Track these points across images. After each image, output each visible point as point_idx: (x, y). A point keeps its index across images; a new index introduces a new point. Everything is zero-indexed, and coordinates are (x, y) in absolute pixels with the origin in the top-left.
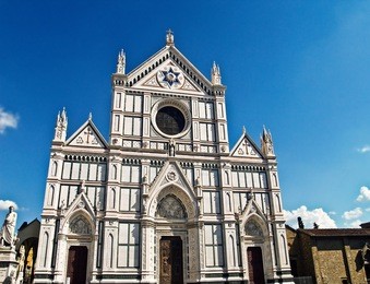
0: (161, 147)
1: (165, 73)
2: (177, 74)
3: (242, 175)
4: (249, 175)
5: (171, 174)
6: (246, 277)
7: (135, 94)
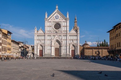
0: (55, 32)
1: (56, 16)
2: (58, 16)
3: (71, 37)
4: (73, 37)
5: (57, 38)
6: (71, 55)
7: (49, 22)
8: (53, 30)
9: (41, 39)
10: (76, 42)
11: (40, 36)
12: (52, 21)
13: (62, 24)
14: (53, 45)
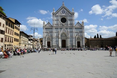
0: (62, 25)
1: (62, 11)
2: (65, 11)
3: (77, 29)
5: (64, 30)
7: (57, 16)
8: (60, 23)
10: (82, 34)
11: (48, 29)
13: (68, 18)
14: (60, 37)
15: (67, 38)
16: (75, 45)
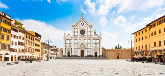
0: (81, 37)
1: (81, 24)
2: (84, 24)
3: (95, 41)
4: (96, 41)
5: (82, 41)
6: (94, 56)
7: (76, 28)
8: (79, 35)
9: (69, 42)
10: (99, 45)
11: (68, 40)
12: (78, 27)
13: (87, 30)
14: (79, 47)
15: (85, 49)
16: (92, 55)
